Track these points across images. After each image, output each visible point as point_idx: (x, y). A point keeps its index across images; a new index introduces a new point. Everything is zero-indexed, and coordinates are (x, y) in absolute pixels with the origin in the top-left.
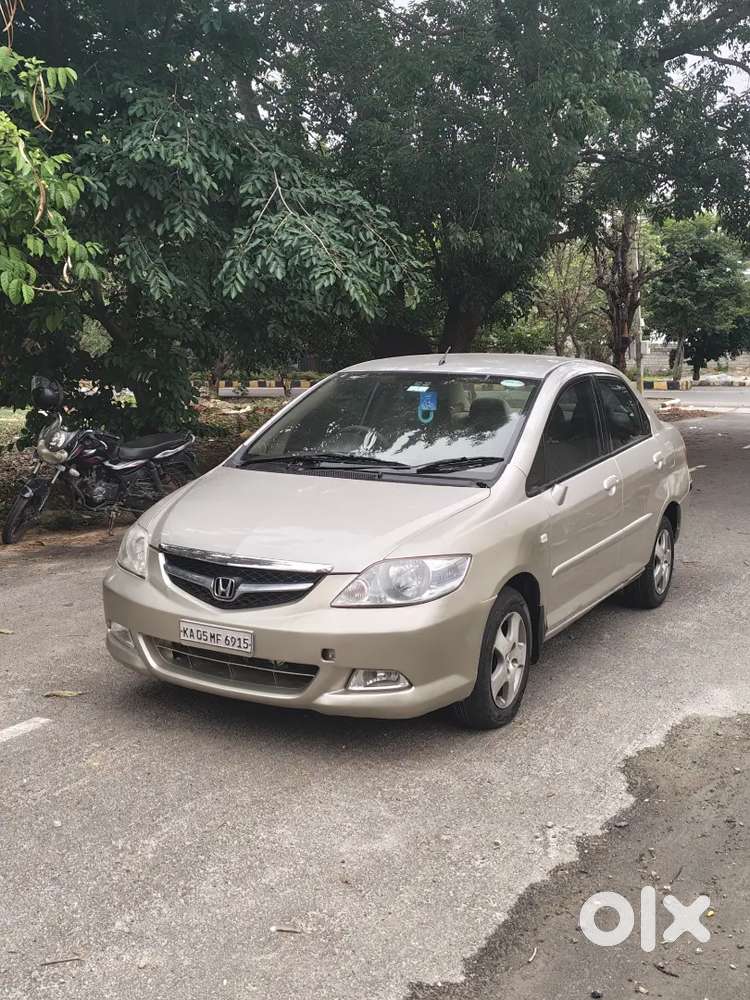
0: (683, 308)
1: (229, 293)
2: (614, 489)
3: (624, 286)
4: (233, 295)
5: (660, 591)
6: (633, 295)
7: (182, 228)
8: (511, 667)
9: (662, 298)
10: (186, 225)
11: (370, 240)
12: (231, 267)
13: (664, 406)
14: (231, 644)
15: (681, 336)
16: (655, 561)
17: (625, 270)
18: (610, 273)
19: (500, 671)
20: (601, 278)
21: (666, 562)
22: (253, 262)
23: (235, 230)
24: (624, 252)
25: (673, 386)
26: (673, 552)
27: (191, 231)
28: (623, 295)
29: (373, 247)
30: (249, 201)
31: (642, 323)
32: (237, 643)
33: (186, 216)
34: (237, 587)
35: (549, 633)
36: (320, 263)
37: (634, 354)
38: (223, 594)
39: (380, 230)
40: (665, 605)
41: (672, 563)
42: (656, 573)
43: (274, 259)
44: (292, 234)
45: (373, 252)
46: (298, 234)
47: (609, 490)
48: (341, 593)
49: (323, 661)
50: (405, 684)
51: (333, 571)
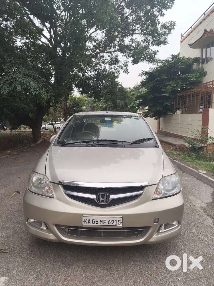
14: (111, 223)
32: (115, 223)
34: (109, 197)
38: (103, 201)
48: (154, 193)
49: (154, 223)
50: (178, 225)
51: (149, 185)
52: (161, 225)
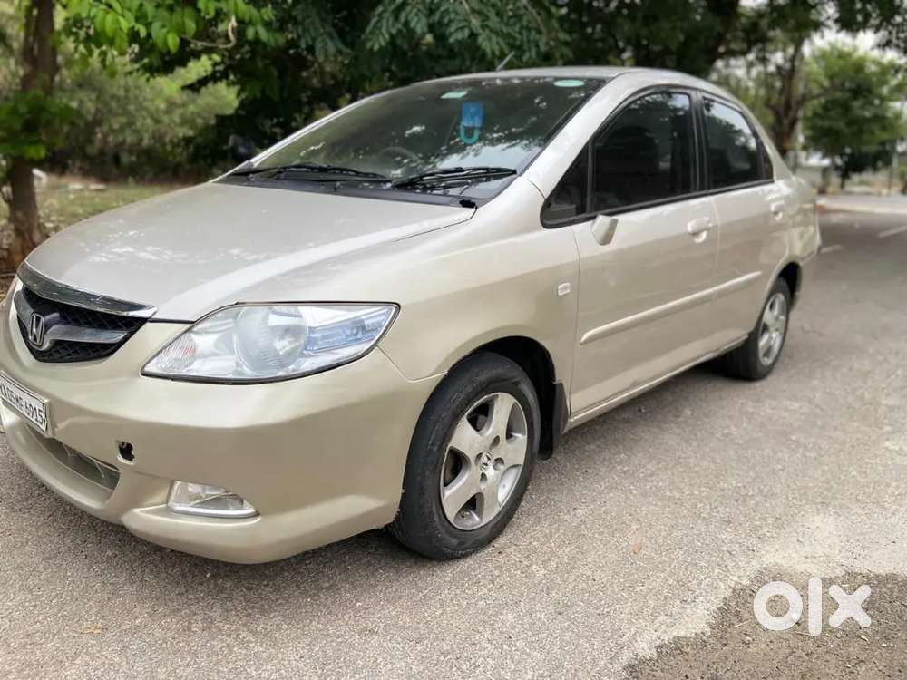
0: (837, 131)
1: (372, 46)
2: (704, 235)
5: (767, 361)
6: (794, 114)
8: (491, 471)
9: (821, 123)
11: (519, 9)
14: (31, 414)
15: (833, 153)
16: (761, 328)
17: (790, 94)
18: (777, 96)
19: (464, 480)
20: (769, 100)
21: (777, 330)
24: (791, 79)
25: (822, 191)
26: (788, 320)
31: (801, 139)
32: (34, 414)
35: (573, 420)
38: (35, 339)
40: (771, 379)
41: (786, 331)
42: (763, 342)
43: (417, 15)
45: (521, 21)
47: (696, 234)
48: (160, 352)
49: (122, 460)
50: (251, 510)
51: (155, 317)
52: (172, 483)
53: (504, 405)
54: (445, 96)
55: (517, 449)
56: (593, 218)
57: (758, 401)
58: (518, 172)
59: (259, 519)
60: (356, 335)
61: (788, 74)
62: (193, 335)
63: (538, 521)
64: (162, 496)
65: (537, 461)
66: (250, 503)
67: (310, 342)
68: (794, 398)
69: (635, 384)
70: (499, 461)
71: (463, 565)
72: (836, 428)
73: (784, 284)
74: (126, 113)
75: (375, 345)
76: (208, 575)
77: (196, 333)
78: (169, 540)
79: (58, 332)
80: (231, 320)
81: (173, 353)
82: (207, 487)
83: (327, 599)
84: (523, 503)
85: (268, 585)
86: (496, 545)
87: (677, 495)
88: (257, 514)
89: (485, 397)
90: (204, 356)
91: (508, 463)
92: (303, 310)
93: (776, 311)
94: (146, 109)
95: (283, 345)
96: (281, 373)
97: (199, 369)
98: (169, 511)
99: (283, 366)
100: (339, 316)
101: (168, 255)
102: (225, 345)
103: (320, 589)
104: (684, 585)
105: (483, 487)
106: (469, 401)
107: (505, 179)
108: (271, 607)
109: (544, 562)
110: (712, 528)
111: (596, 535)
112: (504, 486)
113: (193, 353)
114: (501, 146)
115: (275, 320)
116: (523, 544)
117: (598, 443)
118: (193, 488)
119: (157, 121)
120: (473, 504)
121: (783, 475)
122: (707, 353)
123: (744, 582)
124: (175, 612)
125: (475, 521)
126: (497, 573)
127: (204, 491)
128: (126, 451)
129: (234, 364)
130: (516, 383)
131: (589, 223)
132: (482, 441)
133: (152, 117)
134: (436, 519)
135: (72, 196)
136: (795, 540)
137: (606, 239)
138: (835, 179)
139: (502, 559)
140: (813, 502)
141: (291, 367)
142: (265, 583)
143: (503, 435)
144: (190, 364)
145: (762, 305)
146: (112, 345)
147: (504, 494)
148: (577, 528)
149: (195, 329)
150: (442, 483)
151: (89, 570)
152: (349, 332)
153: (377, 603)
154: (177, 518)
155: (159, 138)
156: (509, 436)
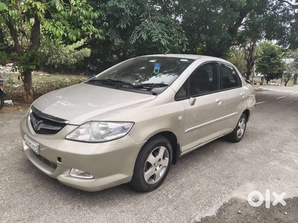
0: (266, 67)
1: (131, 43)
2: (221, 102)
3: (251, 59)
4: (132, 43)
5: (239, 137)
6: (253, 62)
7: (123, 26)
8: (158, 168)
9: (261, 64)
10: (124, 25)
11: (173, 31)
12: (133, 36)
13: (258, 88)
15: (265, 73)
16: (238, 128)
17: (252, 56)
18: (248, 56)
19: (150, 170)
20: (246, 58)
21: (243, 128)
22: (138, 35)
23: (136, 26)
24: (252, 51)
25: (261, 84)
26: (246, 125)
27: (125, 27)
28: (251, 61)
29: (174, 33)
30: (141, 19)
31: (255, 69)
32: (35, 148)
33: (124, 23)
35: (182, 154)
36: (155, 35)
37: (252, 76)
38: (36, 127)
39: (177, 29)
40: (240, 142)
41: (245, 128)
42: (238, 132)
43: (144, 34)
44: (150, 27)
45: (174, 35)
46: (151, 27)
47: (218, 102)
48: (70, 133)
49: (58, 162)
50: (92, 177)
51: (69, 123)
52: (71, 169)
53: (162, 150)
54: (150, 61)
55: (166, 162)
56: (189, 98)
57: (236, 149)
58: (169, 85)
59: (94, 180)
60: (122, 131)
61: (251, 50)
62: (79, 129)
63: (171, 182)
64: (68, 172)
65: (171, 165)
66: (92, 175)
67: (110, 132)
68: (246, 148)
69: (200, 144)
70: (161, 165)
71: (149, 194)
72: (257, 158)
73: (245, 115)
74: (57, 54)
75: (127, 133)
76: (79, 194)
77: (80, 128)
78: (68, 184)
79: (42, 126)
80: (89, 125)
81: (74, 134)
82: (80, 170)
83: (111, 202)
84: (167, 177)
85: (95, 197)
86: (159, 189)
87: (211, 176)
88: (94, 178)
89: (157, 148)
90: (82, 134)
91: (163, 166)
92: (109, 123)
93: (242, 123)
94: (63, 53)
95: (103, 132)
96: (102, 140)
97: (80, 138)
98: (70, 176)
99: (102, 138)
100: (118, 125)
101: (70, 104)
102: (87, 132)
103: (109, 199)
104: (210, 202)
105: (156, 172)
106: (153, 149)
107: (165, 87)
108: (96, 204)
109: (172, 194)
110: (219, 186)
111: (187, 187)
112: (162, 172)
113: (79, 134)
114: (166, 75)
115: (101, 126)
116: (166, 188)
117: (189, 160)
118: (77, 170)
119: (66, 56)
120: (153, 177)
121: (241, 171)
122: (222, 135)
123: (227, 202)
124: (69, 204)
125: (153, 182)
126: (158, 196)
127: (79, 171)
128: (59, 159)
129: (89, 137)
130: (166, 144)
131: (188, 99)
132: (156, 160)
133: (65, 55)
134: (142, 181)
135: (40, 78)
136: (242, 190)
137: (193, 104)
138: (265, 81)
139: (160, 192)
140: (248, 179)
141: (105, 139)
142: (94, 197)
143: (162, 158)
144: (78, 137)
145: (238, 121)
146: (57, 130)
147: (161, 174)
148: (182, 184)
149: (80, 127)
150: (144, 171)
151: (46, 191)
152: (121, 130)
153: (125, 204)
154: (72, 178)
155: (66, 61)
156: (164, 158)
